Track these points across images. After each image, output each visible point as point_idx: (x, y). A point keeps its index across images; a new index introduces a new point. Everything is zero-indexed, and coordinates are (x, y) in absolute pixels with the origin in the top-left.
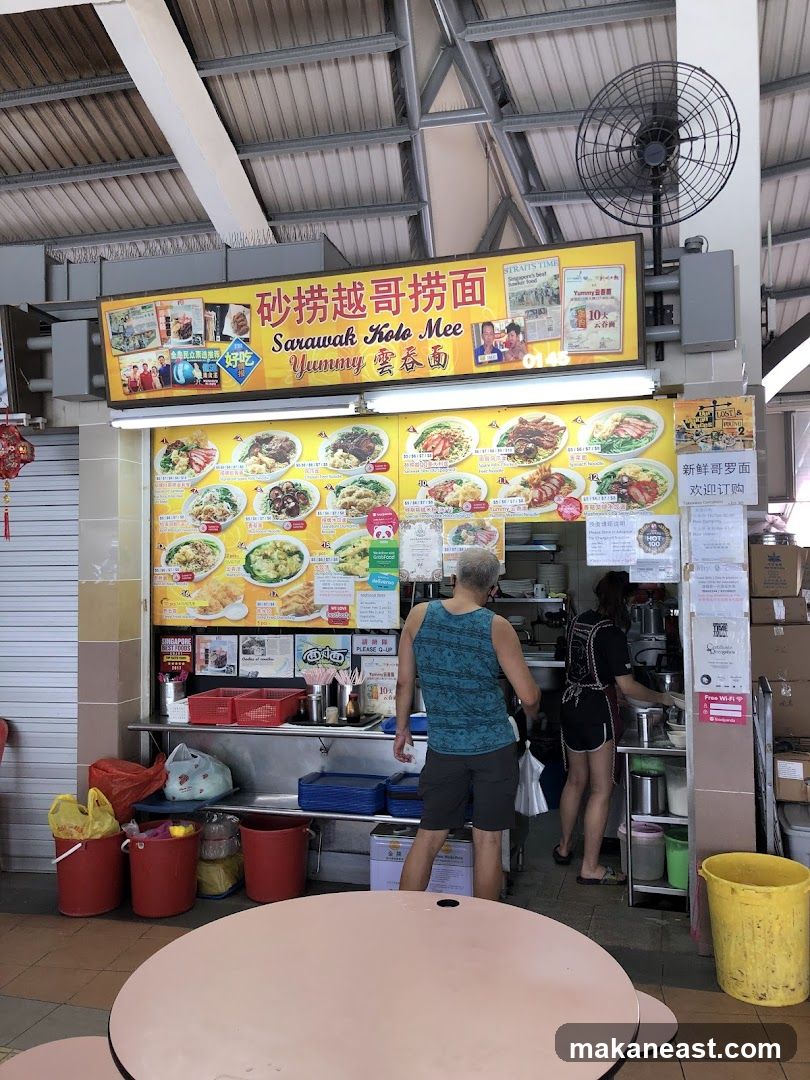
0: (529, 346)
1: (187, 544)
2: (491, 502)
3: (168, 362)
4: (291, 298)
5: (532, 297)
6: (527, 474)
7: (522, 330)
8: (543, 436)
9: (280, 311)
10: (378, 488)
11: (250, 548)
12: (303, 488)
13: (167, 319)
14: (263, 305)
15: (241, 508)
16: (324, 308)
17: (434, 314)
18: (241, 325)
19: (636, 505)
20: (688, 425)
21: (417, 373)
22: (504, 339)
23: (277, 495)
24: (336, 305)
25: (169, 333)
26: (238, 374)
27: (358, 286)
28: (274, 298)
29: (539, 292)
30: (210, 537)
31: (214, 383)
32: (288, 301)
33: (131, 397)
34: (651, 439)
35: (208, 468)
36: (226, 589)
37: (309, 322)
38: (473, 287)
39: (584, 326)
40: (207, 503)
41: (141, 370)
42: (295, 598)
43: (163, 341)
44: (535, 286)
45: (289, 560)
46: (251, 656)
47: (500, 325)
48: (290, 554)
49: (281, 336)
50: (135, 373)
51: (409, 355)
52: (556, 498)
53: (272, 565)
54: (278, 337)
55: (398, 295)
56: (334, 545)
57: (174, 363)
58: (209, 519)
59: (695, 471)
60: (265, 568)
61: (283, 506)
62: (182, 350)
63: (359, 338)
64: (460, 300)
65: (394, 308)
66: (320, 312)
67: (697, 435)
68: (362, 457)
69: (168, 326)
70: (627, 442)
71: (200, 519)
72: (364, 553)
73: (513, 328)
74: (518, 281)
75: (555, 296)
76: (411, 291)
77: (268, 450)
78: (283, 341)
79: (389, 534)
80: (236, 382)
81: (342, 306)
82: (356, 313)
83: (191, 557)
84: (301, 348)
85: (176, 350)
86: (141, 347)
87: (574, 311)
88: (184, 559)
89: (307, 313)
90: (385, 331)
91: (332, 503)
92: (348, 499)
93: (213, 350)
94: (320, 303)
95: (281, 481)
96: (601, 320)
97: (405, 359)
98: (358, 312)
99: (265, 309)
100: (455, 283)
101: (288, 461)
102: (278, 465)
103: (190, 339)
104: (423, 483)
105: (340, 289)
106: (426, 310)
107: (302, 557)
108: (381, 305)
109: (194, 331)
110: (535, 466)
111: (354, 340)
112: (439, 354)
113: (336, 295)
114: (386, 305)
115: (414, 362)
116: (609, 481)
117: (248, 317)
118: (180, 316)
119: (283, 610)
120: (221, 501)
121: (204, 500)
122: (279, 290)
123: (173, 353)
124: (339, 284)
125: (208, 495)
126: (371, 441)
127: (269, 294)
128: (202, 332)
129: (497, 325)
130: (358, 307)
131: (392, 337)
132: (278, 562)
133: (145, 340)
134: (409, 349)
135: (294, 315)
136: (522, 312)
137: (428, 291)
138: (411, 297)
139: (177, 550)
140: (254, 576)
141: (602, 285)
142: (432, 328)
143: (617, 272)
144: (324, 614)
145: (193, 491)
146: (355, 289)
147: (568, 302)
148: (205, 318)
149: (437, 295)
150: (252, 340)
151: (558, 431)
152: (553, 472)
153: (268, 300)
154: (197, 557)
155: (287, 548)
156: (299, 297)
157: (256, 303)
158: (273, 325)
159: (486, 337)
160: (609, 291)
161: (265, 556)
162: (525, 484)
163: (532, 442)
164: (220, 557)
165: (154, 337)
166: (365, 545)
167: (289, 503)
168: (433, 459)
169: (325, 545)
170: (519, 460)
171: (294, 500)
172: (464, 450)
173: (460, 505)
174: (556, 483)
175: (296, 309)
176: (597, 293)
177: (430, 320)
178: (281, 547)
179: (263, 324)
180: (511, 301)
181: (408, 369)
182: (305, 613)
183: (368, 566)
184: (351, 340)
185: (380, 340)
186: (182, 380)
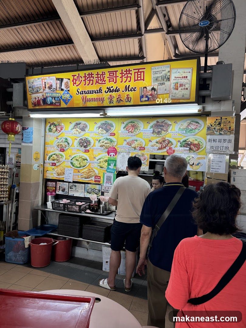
0: (158, 96)
1: (54, 154)
2: (146, 147)
3: (45, 97)
4: (83, 77)
5: (160, 79)
6: (158, 139)
7: (156, 90)
8: (164, 127)
9: (79, 81)
10: (111, 141)
11: (72, 157)
12: (89, 139)
13: (45, 83)
14: (74, 79)
15: (70, 144)
17: (127, 84)
18: (67, 85)
19: (192, 151)
20: (211, 125)
21: (121, 104)
22: (150, 93)
23: (81, 141)
24: (96, 80)
25: (45, 88)
26: (66, 101)
28: (77, 77)
29: (163, 77)
30: (61, 153)
31: (58, 104)
34: (199, 129)
35: (62, 131)
37: (88, 85)
38: (141, 75)
39: (177, 89)
40: (61, 142)
41: (37, 99)
42: (85, 173)
43: (44, 90)
44: (162, 74)
45: (84, 161)
46: (72, 190)
47: (149, 88)
51: (119, 97)
52: (166, 148)
53: (79, 163)
54: (78, 90)
55: (116, 77)
56: (97, 158)
58: (61, 147)
59: (212, 141)
60: (77, 163)
61: (83, 145)
63: (103, 91)
64: (136, 79)
65: (115, 81)
66: (91, 82)
67: (214, 129)
68: (107, 131)
69: (45, 85)
70: (191, 130)
71: (58, 147)
72: (106, 161)
73: (153, 89)
74: (156, 73)
75: (168, 78)
76: (120, 75)
77: (79, 127)
78: (80, 91)
79: (114, 156)
81: (98, 80)
82: (103, 83)
83: (56, 158)
84: (85, 94)
85: (47, 93)
87: (174, 84)
88: (53, 159)
89: (87, 82)
90: (112, 89)
91: (98, 145)
92: (102, 144)
93: (58, 93)
94: (92, 79)
95: (83, 137)
96: (183, 87)
97: (117, 98)
100: (135, 73)
101: (85, 131)
102: (82, 132)
103: (52, 89)
104: (125, 140)
106: (125, 82)
107: (87, 161)
108: (110, 80)
109: (53, 87)
110: (161, 137)
112: (129, 97)
113: (97, 76)
114: (112, 80)
115: (120, 100)
116: (184, 143)
117: (69, 83)
118: (49, 82)
119: (81, 177)
120: (65, 142)
121: (60, 141)
122: (79, 74)
124: (98, 72)
125: (61, 140)
126: (110, 126)
127: (76, 75)
128: (55, 88)
129: (148, 88)
130: (103, 80)
131: (114, 91)
132: (80, 162)
133: (38, 90)
134: (119, 95)
136: (157, 83)
137: (126, 76)
138: (120, 78)
139: (51, 156)
140: (73, 166)
141: (184, 75)
142: (127, 89)
143: (190, 70)
144: (93, 178)
145: (57, 138)
146: (103, 74)
147: (173, 81)
148: (56, 83)
149: (129, 77)
150: (70, 90)
151: (169, 125)
152: (166, 139)
153: (75, 77)
154: (57, 158)
155: (83, 157)
156: (85, 77)
157: (72, 78)
158: (77, 86)
159: (144, 92)
160: (187, 77)
161: (77, 160)
162: (157, 143)
163: (160, 129)
164: (64, 159)
165: (41, 89)
166: (106, 158)
167: (85, 144)
168: (129, 133)
169: (95, 158)
170: (156, 135)
171: (86, 143)
172: (139, 130)
173: (136, 148)
174: (167, 142)
175: (84, 81)
176: (183, 77)
177: (126, 86)
178: (82, 157)
179: (74, 85)
180: (153, 80)
181: (118, 102)
182: (88, 178)
183: (107, 165)
184: (101, 91)
185: (110, 92)
186: (49, 103)
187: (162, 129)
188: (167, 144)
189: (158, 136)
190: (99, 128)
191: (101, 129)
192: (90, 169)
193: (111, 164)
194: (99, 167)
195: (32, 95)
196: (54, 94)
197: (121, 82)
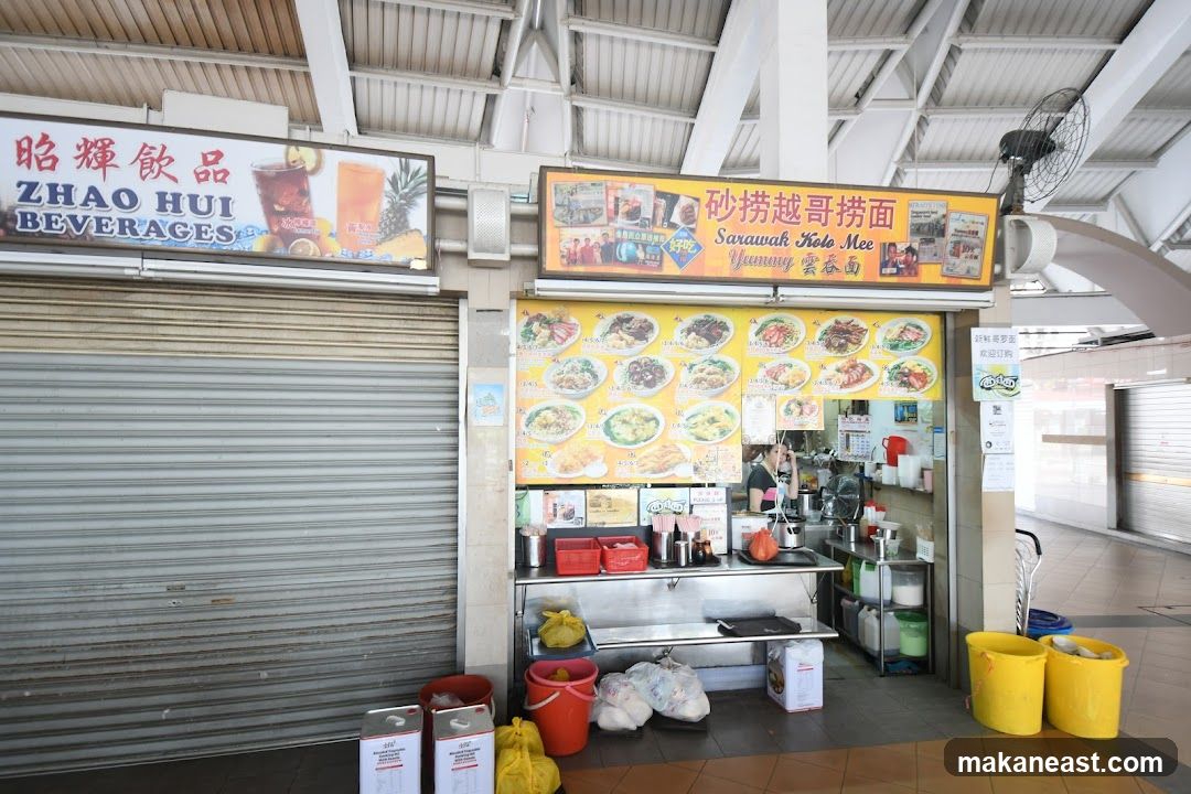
1: (548, 408)
2: (812, 382)
3: (613, 240)
4: (738, 200)
5: (926, 228)
6: (841, 363)
7: (916, 253)
8: (852, 334)
9: (727, 209)
10: (725, 367)
11: (609, 415)
12: (660, 363)
13: (617, 199)
14: (711, 200)
15: (602, 378)
16: (765, 211)
17: (853, 231)
18: (689, 215)
19: (913, 389)
21: (834, 277)
22: (903, 258)
23: (636, 368)
24: (776, 211)
25: (616, 213)
26: (680, 259)
27: (796, 198)
28: (723, 196)
29: (931, 226)
30: (572, 404)
31: (656, 264)
32: (735, 201)
34: (923, 343)
35: (570, 341)
36: (587, 451)
37: (751, 221)
38: (885, 214)
39: (958, 256)
40: (568, 372)
41: (583, 244)
42: (651, 459)
43: (610, 219)
44: (929, 220)
45: (646, 425)
46: (599, 509)
47: (901, 247)
48: (647, 420)
49: (725, 230)
50: (576, 246)
51: (830, 261)
52: (860, 382)
53: (630, 430)
54: (722, 231)
55: (827, 211)
56: (687, 413)
57: (619, 242)
58: (571, 387)
60: (624, 432)
61: (642, 378)
62: (628, 231)
63: (791, 242)
64: (874, 222)
65: (823, 221)
66: (761, 215)
68: (712, 341)
69: (617, 206)
70: (908, 343)
71: (561, 387)
72: (712, 421)
73: (910, 250)
74: (917, 214)
75: (942, 230)
76: (839, 209)
77: (628, 328)
78: (725, 235)
80: (676, 267)
81: (781, 213)
82: (792, 221)
83: (552, 421)
84: (741, 243)
85: (622, 230)
86: (586, 222)
87: (952, 244)
88: (544, 422)
89: (750, 214)
90: (814, 238)
91: (687, 377)
92: (699, 375)
93: (659, 234)
94: (763, 207)
95: (640, 357)
96: (970, 253)
97: (827, 263)
98: (794, 220)
99: (713, 205)
100: (873, 207)
101: (647, 339)
102: (638, 342)
103: (638, 221)
104: (761, 365)
105: (780, 198)
106: (848, 226)
107: (658, 423)
108: (813, 217)
109: (642, 214)
110: (846, 357)
111: (788, 242)
112: (854, 263)
113: (777, 202)
114: (817, 217)
115: (833, 267)
116: (896, 371)
117: (696, 209)
118: (631, 199)
119: (641, 469)
120: (583, 371)
121: (566, 369)
122: (728, 190)
123: (619, 233)
124: (781, 194)
125: (570, 365)
126: (720, 327)
127: (718, 192)
128: (650, 217)
129: (899, 247)
130: (794, 215)
131: (819, 245)
132: (635, 427)
133: (591, 216)
134: (831, 256)
135: (738, 213)
136: (918, 238)
137: (851, 211)
138: (838, 214)
139: (537, 414)
140: (613, 439)
141: (973, 228)
142: (851, 242)
143: (983, 220)
145: (554, 361)
146: (794, 201)
147: (949, 237)
148: (655, 204)
149: (858, 216)
150: (698, 230)
151: (862, 331)
152: (858, 362)
153: (717, 197)
154: (558, 421)
155: (644, 414)
156: (745, 199)
157: (705, 198)
158: (719, 220)
159: (890, 255)
160: (977, 233)
161: (624, 422)
162: (838, 370)
163: (845, 338)
164: (580, 422)
165: (601, 214)
167: (647, 376)
168: (770, 346)
169: (679, 413)
170: (834, 352)
171: (652, 374)
172: (794, 341)
174: (860, 370)
175: (741, 209)
176: (969, 232)
177: (851, 235)
178: (639, 414)
179: (709, 217)
180: (911, 230)
181: (828, 273)
182: (661, 471)
184: (785, 242)
185: (809, 246)
186: (624, 258)
187: (848, 340)
188: (862, 375)
189: (839, 355)
190: (689, 333)
191: (693, 334)
192: (667, 444)
194: (693, 438)
195: (565, 229)
196: (644, 235)
197: (839, 225)
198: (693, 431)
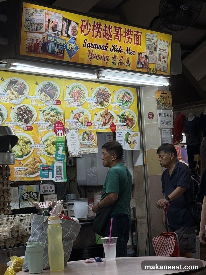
2: (92, 122)
3: (46, 41)
4: (91, 26)
5: (151, 47)
6: (102, 112)
7: (148, 58)
8: (105, 96)
9: (88, 30)
10: (58, 113)
12: (30, 109)
13: (49, 20)
14: (82, 25)
16: (101, 32)
18: (74, 31)
19: (129, 127)
20: (159, 99)
21: (122, 67)
22: (144, 60)
23: (20, 112)
24: (104, 33)
26: (71, 53)
27: (111, 27)
28: (86, 23)
31: (61, 55)
32: (90, 26)
33: (28, 55)
34: (131, 102)
37: (96, 37)
38: (138, 38)
41: (35, 42)
43: (46, 30)
44: (152, 43)
45: (26, 146)
47: (143, 55)
49: (87, 40)
51: (121, 59)
52: (110, 122)
53: (20, 149)
54: (86, 40)
55: (121, 35)
56: (43, 139)
57: (48, 42)
59: (161, 116)
60: (17, 150)
61: (23, 118)
64: (135, 42)
65: (119, 40)
66: (99, 34)
67: (161, 103)
68: (52, 97)
69: (49, 23)
70: (126, 103)
72: (54, 143)
73: (146, 56)
74: (148, 40)
75: (155, 48)
76: (124, 34)
77: (15, 88)
78: (87, 42)
79: (62, 135)
80: (69, 57)
81: (106, 34)
82: (109, 38)
84: (92, 48)
89: (95, 33)
90: (116, 48)
91: (42, 118)
92: (48, 117)
93: (64, 40)
94: (100, 30)
95: (22, 105)
96: (164, 60)
97: (120, 60)
99: (83, 27)
100: (135, 35)
101: (23, 94)
102: (20, 96)
103: (56, 32)
104: (72, 112)
106: (127, 43)
107: (31, 145)
108: (116, 37)
109: (58, 29)
110: (103, 109)
111: (108, 49)
112: (129, 61)
113: (105, 28)
115: (122, 62)
116: (122, 117)
117: (77, 29)
118: (54, 20)
119: (25, 172)
122: (88, 20)
123: (49, 37)
124: (106, 24)
126: (54, 90)
127: (85, 21)
128: (61, 30)
130: (110, 36)
131: (118, 51)
132: (22, 147)
133: (39, 27)
134: (121, 57)
135: (91, 32)
136: (148, 51)
137: (128, 36)
138: (124, 37)
142: (128, 51)
143: (168, 44)
147: (158, 52)
148: (63, 24)
149: (130, 38)
150: (77, 39)
151: (109, 95)
152: (108, 112)
153: (84, 23)
155: (25, 139)
156: (94, 26)
157: (80, 23)
158: (85, 35)
159: (140, 58)
160: (166, 50)
162: (101, 116)
163: (103, 98)
165: (43, 27)
166: (54, 140)
167: (25, 116)
168: (75, 101)
169: (40, 139)
170: (99, 106)
171: (27, 115)
172: (84, 99)
173: (84, 123)
174: (109, 116)
175: (92, 30)
176: (164, 50)
177: (128, 47)
178: (23, 139)
179: (82, 34)
180: (146, 47)
181: (120, 65)
182: (34, 173)
183: (55, 150)
184: (107, 48)
185: (114, 51)
186: (50, 51)
188: (110, 119)
189: (101, 107)
190: (42, 92)
191: (43, 92)
192: (36, 157)
193: (60, 148)
194: (46, 154)
195: (29, 33)
196: (58, 39)
197: (124, 42)
198: (46, 149)
